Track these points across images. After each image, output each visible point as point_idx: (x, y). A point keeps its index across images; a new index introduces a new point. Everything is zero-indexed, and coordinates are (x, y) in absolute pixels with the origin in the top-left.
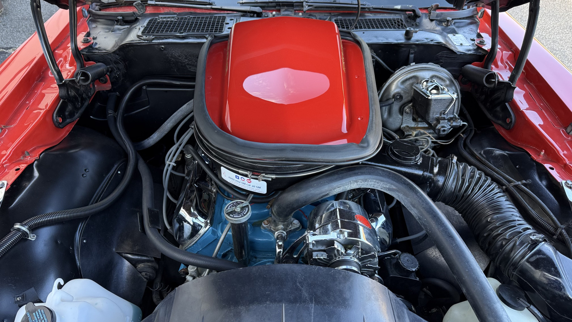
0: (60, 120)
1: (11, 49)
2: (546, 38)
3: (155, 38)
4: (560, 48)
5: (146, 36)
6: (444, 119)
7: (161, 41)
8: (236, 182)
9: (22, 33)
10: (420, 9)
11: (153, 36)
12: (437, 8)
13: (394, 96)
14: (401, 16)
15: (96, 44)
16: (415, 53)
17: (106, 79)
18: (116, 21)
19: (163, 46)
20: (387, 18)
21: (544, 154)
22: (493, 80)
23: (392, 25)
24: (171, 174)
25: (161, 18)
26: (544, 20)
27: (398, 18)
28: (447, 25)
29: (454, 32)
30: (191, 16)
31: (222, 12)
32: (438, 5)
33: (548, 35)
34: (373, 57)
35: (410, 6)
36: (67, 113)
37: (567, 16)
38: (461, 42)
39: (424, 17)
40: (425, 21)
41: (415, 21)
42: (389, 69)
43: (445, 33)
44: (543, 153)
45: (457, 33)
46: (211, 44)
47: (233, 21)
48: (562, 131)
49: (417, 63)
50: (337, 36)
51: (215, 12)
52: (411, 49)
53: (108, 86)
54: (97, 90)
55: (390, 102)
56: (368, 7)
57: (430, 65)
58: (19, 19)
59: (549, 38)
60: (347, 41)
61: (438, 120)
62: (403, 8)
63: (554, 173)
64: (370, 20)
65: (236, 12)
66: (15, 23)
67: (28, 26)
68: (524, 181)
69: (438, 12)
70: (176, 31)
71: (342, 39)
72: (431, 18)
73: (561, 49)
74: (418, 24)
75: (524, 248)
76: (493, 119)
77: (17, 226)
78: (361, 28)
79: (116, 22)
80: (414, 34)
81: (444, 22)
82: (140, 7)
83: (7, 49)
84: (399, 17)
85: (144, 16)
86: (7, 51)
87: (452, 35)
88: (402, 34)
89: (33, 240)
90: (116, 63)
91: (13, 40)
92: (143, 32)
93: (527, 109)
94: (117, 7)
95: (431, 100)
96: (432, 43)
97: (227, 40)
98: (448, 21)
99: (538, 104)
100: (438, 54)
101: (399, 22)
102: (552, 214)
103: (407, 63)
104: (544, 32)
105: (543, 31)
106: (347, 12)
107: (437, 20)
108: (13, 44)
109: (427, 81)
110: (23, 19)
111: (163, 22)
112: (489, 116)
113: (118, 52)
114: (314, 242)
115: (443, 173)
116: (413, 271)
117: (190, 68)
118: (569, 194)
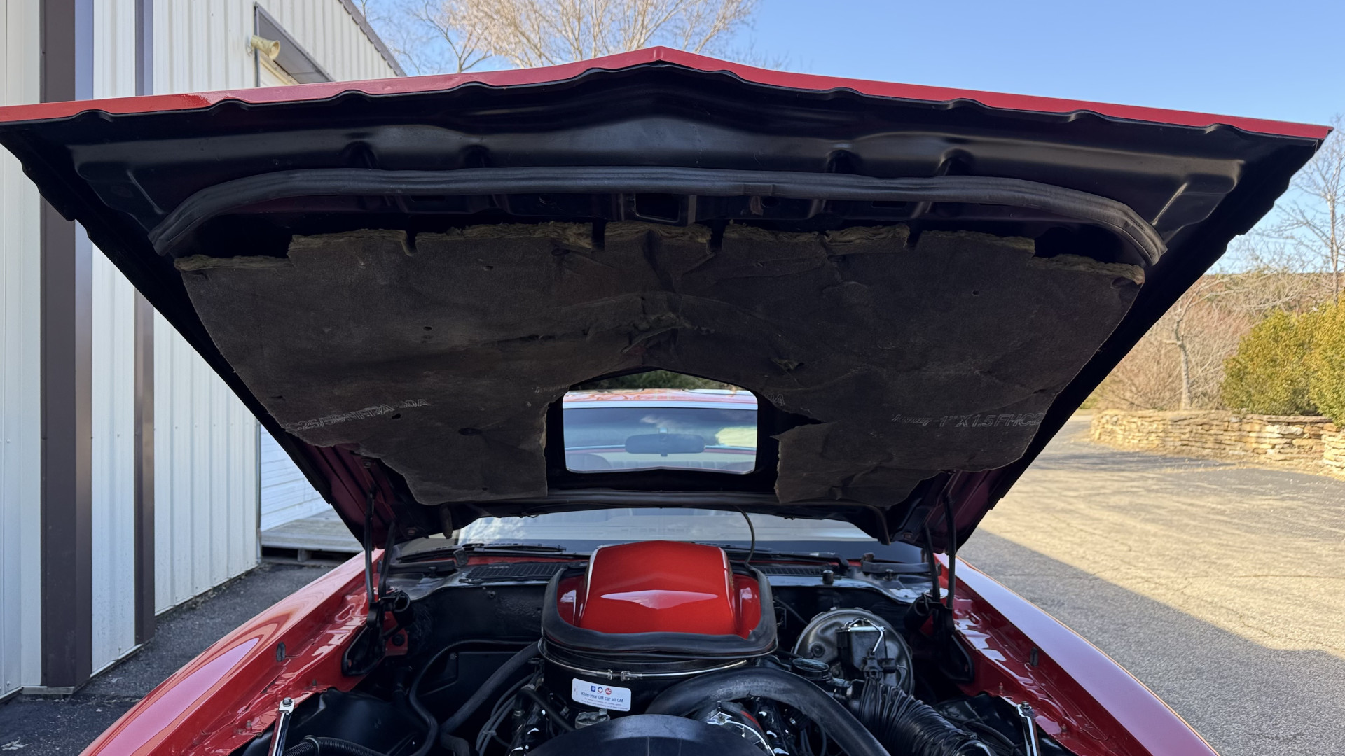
0: (350, 664)
3: (485, 581)
5: (473, 580)
6: (873, 659)
7: (492, 584)
8: (592, 699)
11: (482, 579)
12: (873, 560)
13: (813, 650)
17: (404, 639)
19: (494, 593)
20: (802, 568)
21: (1004, 688)
23: (808, 573)
25: (490, 566)
27: (817, 568)
28: (889, 579)
29: (899, 586)
32: (873, 556)
35: (832, 554)
36: (356, 661)
38: (906, 594)
39: (855, 569)
40: (858, 573)
41: (842, 572)
42: (804, 621)
43: (886, 586)
44: (1001, 687)
46: (563, 576)
48: (1026, 664)
49: (839, 608)
51: (566, 561)
52: (832, 593)
53: (403, 651)
54: (387, 653)
57: (857, 611)
60: (741, 576)
61: (865, 662)
62: (823, 556)
64: (777, 569)
69: (874, 564)
70: (512, 575)
71: (734, 573)
72: (864, 570)
74: (846, 576)
77: (309, 738)
79: (424, 575)
80: (835, 579)
81: (885, 575)
82: (462, 556)
85: (464, 567)
87: (895, 588)
88: (820, 579)
92: (468, 577)
95: (851, 633)
96: (860, 588)
97: (585, 571)
98: (888, 573)
101: (817, 571)
107: (873, 573)
111: (493, 569)
115: (857, 693)
117: (525, 624)
118: (1021, 712)
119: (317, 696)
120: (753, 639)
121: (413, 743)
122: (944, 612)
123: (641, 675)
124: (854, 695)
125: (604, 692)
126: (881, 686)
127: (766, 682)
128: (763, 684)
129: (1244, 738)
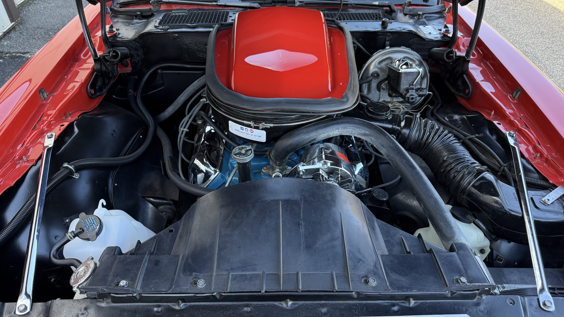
0: (93, 91)
1: (28, 54)
2: (519, 42)
3: (170, 28)
4: (532, 51)
5: (163, 26)
6: (413, 89)
7: (175, 30)
8: (241, 133)
9: (37, 40)
10: (396, 5)
11: (168, 26)
12: (410, 4)
13: (372, 75)
14: (379, 11)
15: (119, 34)
16: (390, 40)
17: (127, 63)
18: (135, 16)
19: (176, 35)
20: (367, 12)
21: (494, 113)
22: (451, 55)
23: (371, 17)
24: (184, 141)
25: (174, 13)
26: (518, 27)
27: (376, 12)
28: (419, 19)
29: (424, 24)
30: (199, 11)
31: (226, 8)
32: (410, 2)
33: (521, 40)
34: (354, 43)
35: (386, 2)
36: (97, 88)
37: (539, 23)
38: (430, 31)
39: (399, 12)
40: (400, 15)
41: (391, 15)
42: (368, 53)
43: (417, 25)
44: (493, 113)
45: (427, 25)
46: (218, 30)
47: (235, 15)
48: (510, 96)
49: (391, 46)
50: (324, 25)
51: (220, 8)
52: (387, 37)
53: (129, 70)
54: (119, 73)
55: (369, 79)
56: (351, 3)
57: (403, 49)
58: (34, 28)
59: (522, 42)
60: (332, 28)
61: (407, 90)
62: (381, 4)
63: (501, 127)
64: (352, 14)
65: (238, 8)
66: (31, 31)
67: (43, 34)
68: (477, 135)
69: (411, 8)
70: (187, 22)
71: (328, 26)
72: (404, 13)
73: (533, 51)
74: (394, 18)
75: (471, 176)
76: (456, 93)
77: (66, 165)
78: (344, 19)
79: (135, 17)
80: (389, 24)
81: (416, 16)
82: (156, 4)
83: (24, 53)
84: (378, 12)
85: (159, 12)
86: (24, 55)
87: (423, 26)
88: (379, 24)
89: (77, 178)
90: (136, 50)
91: (29, 46)
92: (160, 23)
93: (482, 81)
94: (135, 5)
95: (401, 73)
96: (404, 31)
97: (232, 28)
98: (419, 15)
99: (491, 77)
100: (410, 41)
101: (377, 16)
102: (497, 157)
103: (384, 48)
104: (517, 37)
105: (516, 36)
106: (332, 8)
107: (410, 14)
108: (30, 50)
109: (399, 60)
110: (38, 28)
111: (176, 16)
112: (453, 91)
113: (138, 40)
114: (304, 171)
115: (408, 125)
116: (383, 201)
117: (199, 54)
118: (511, 141)
119: (71, 125)
120: (345, 100)
121: (141, 136)
122: (464, 61)
123: (272, 125)
124: (405, 126)
125: (249, 131)
126: (423, 121)
127: (353, 129)
128: (351, 130)
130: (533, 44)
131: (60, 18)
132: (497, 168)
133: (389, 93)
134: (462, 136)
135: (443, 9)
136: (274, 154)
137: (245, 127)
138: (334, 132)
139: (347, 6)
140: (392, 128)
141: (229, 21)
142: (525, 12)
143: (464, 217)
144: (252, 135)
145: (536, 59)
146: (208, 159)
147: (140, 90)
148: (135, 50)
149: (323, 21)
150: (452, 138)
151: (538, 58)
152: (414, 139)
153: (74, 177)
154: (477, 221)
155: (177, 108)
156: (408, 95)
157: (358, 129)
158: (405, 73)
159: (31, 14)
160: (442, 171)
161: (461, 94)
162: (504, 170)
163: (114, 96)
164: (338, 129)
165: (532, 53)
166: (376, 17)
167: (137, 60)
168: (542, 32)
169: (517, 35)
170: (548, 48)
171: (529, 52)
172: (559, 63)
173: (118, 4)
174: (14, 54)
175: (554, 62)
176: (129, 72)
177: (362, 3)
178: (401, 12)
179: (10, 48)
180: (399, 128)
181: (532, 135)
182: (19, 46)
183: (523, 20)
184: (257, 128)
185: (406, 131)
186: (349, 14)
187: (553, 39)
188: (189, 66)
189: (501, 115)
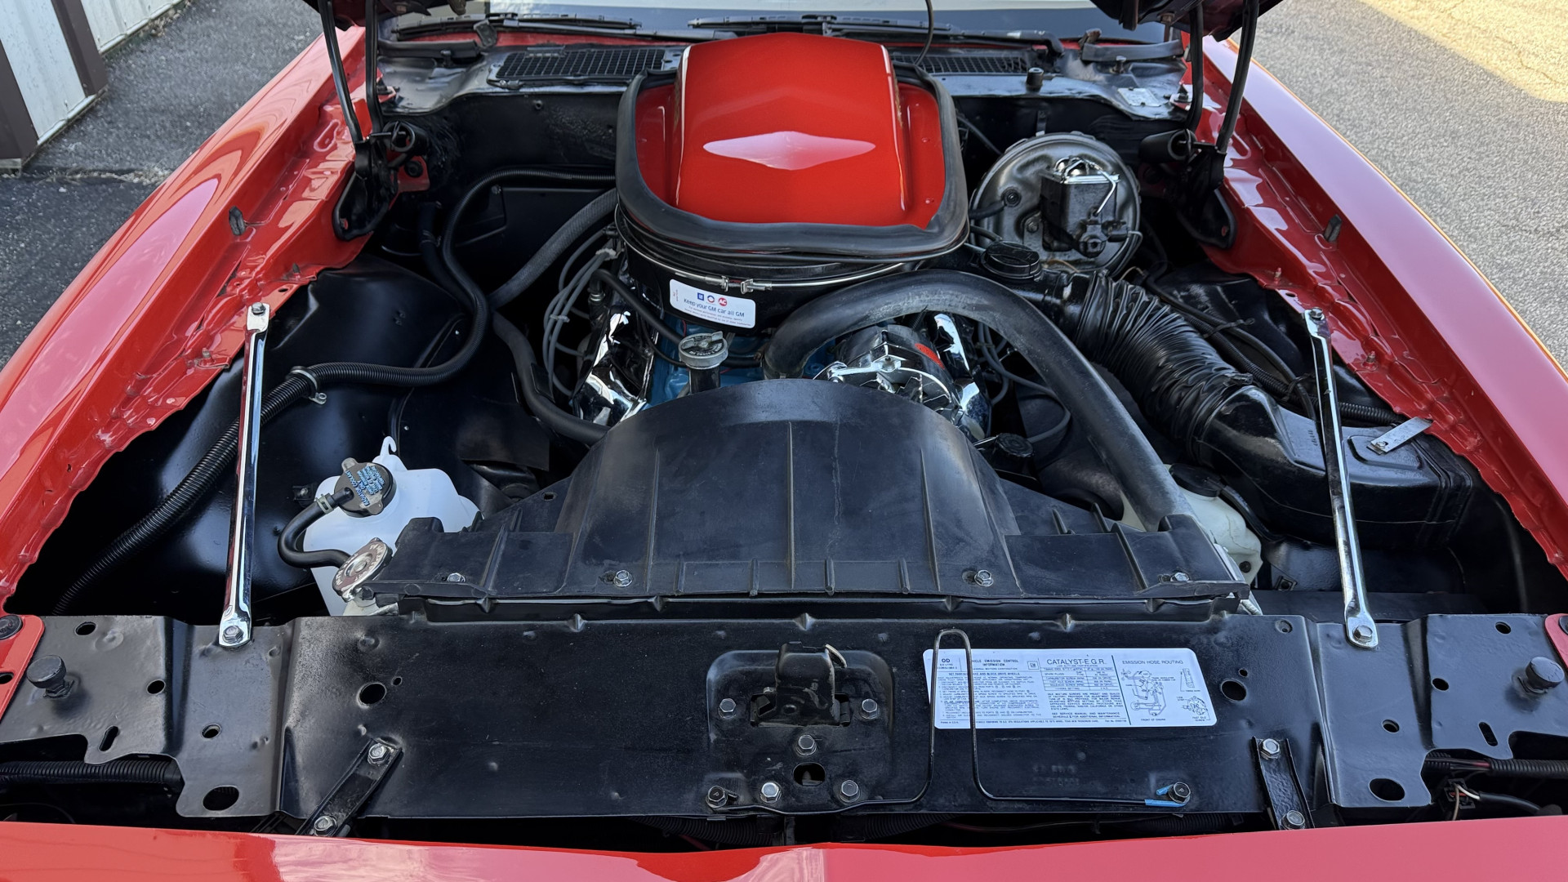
0: (345, 224)
1: (132, 174)
2: (1394, 157)
3: (525, 84)
4: (1425, 176)
5: (507, 81)
6: (1096, 223)
7: (536, 90)
8: (698, 308)
9: (154, 141)
10: (1064, 41)
11: (521, 80)
12: (1097, 39)
13: (1004, 196)
14: (1023, 54)
15: (401, 99)
16: (1047, 119)
17: (420, 167)
18: (437, 60)
19: (540, 102)
20: (994, 56)
21: (1282, 276)
22: (1181, 143)
23: (1004, 67)
25: (532, 52)
26: (1393, 118)
27: (1015, 56)
28: (1118, 72)
29: (1131, 85)
31: (656, 44)
32: (1098, 34)
33: (1399, 150)
34: (960, 124)
35: (1040, 33)
36: (354, 218)
37: (1447, 110)
38: (1143, 100)
39: (1071, 57)
40: (1074, 65)
41: (1053, 65)
42: (993, 148)
43: (1114, 87)
44: (1279, 274)
45: (1137, 87)
46: (642, 88)
47: (680, 56)
48: (1318, 236)
49: (1048, 131)
50: (890, 79)
51: (643, 43)
52: (1040, 112)
53: (423, 183)
54: (401, 190)
55: (997, 207)
56: (956, 33)
57: (1075, 136)
58: (145, 111)
59: (1400, 157)
60: (909, 86)
61: (1083, 226)
62: (1026, 37)
63: (1294, 302)
64: (958, 59)
66: (137, 118)
67: (168, 125)
68: (1241, 321)
69: (1098, 46)
70: (565, 72)
71: (899, 82)
72: (1084, 58)
73: (1429, 178)
74: (1058, 69)
75: (1215, 395)
76: (1202, 238)
77: (298, 370)
78: (938, 70)
79: (436, 63)
80: (1044, 82)
81: (1112, 66)
82: (487, 33)
83: (121, 172)
84: (1020, 56)
85: (494, 50)
86: (122, 177)
87: (1126, 89)
88: (1022, 82)
89: (322, 403)
90: (442, 136)
91: (134, 155)
92: (500, 75)
93: (1258, 205)
94: (437, 35)
95: (1069, 186)
96: (1080, 96)
97: (673, 83)
98: (1119, 63)
100: (1096, 122)
101: (1017, 64)
102: (1283, 363)
103: (1031, 134)
104: (1390, 144)
105: (1388, 142)
106: (911, 45)
107: (1097, 62)
108: (135, 163)
109: (1066, 161)
110: (154, 110)
111: (537, 59)
112: (1196, 234)
113: (447, 114)
114: (842, 378)
115: (1078, 296)
116: (1021, 458)
117: (592, 148)
118: (1313, 329)
119: (302, 290)
120: (936, 230)
121: (457, 333)
122: (1214, 156)
123: (770, 285)
124: (1073, 298)
125: (716, 302)
126: (1114, 284)
127: (952, 295)
128: (948, 297)
129: (1496, 230)
130: (1429, 161)
131: (212, 87)
132: (1281, 389)
133: (1044, 241)
134: (1207, 326)
135: (1178, 52)
136: (774, 353)
137: (706, 293)
138: (911, 301)
139: (947, 41)
140: (1043, 300)
141: (666, 68)
142: (1412, 82)
143: (1200, 482)
144: (723, 312)
145: (1436, 197)
146: (618, 375)
147: (449, 233)
148: (438, 137)
149: (888, 70)
150: (1180, 322)
151: (1440, 194)
152: (1092, 324)
153: (314, 400)
154: (1228, 490)
155: (542, 270)
156: (1084, 238)
157: (964, 296)
158: (1078, 186)
159: (136, 76)
160: (1153, 390)
161: (1213, 241)
162: (1295, 391)
163: (384, 248)
164: (919, 295)
165: (1425, 184)
166: (1015, 67)
167: (443, 162)
168: (1453, 132)
169: (1390, 138)
170: (1467, 170)
171: (1419, 179)
172: (1493, 207)
173: (393, 32)
174: (96, 174)
175: (1481, 203)
176: (423, 189)
177: (981, 33)
178: (1075, 57)
179: (85, 158)
180: (1058, 301)
181: (1362, 316)
182: (108, 155)
183: (1407, 101)
184: (735, 292)
185: (1073, 309)
186: (950, 60)
187: (1482, 149)
188: (569, 177)
189: (1297, 277)
